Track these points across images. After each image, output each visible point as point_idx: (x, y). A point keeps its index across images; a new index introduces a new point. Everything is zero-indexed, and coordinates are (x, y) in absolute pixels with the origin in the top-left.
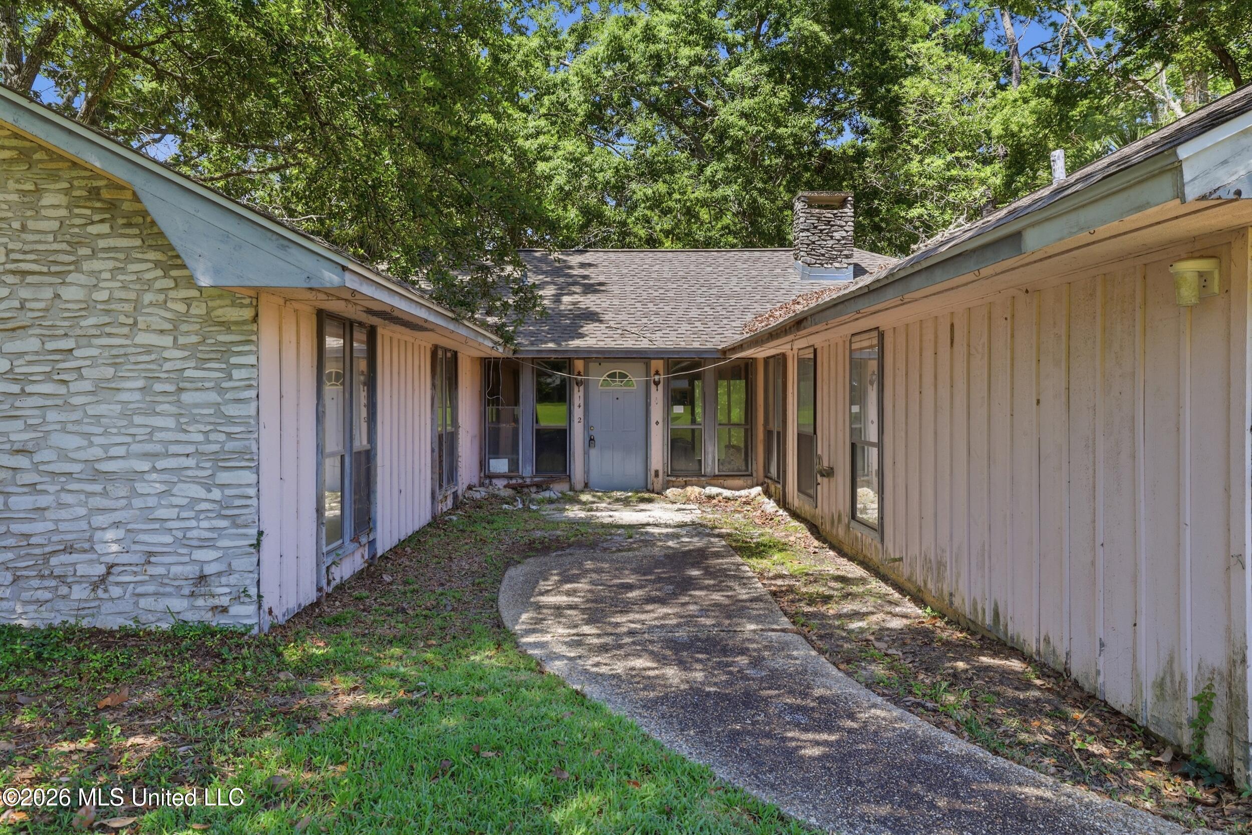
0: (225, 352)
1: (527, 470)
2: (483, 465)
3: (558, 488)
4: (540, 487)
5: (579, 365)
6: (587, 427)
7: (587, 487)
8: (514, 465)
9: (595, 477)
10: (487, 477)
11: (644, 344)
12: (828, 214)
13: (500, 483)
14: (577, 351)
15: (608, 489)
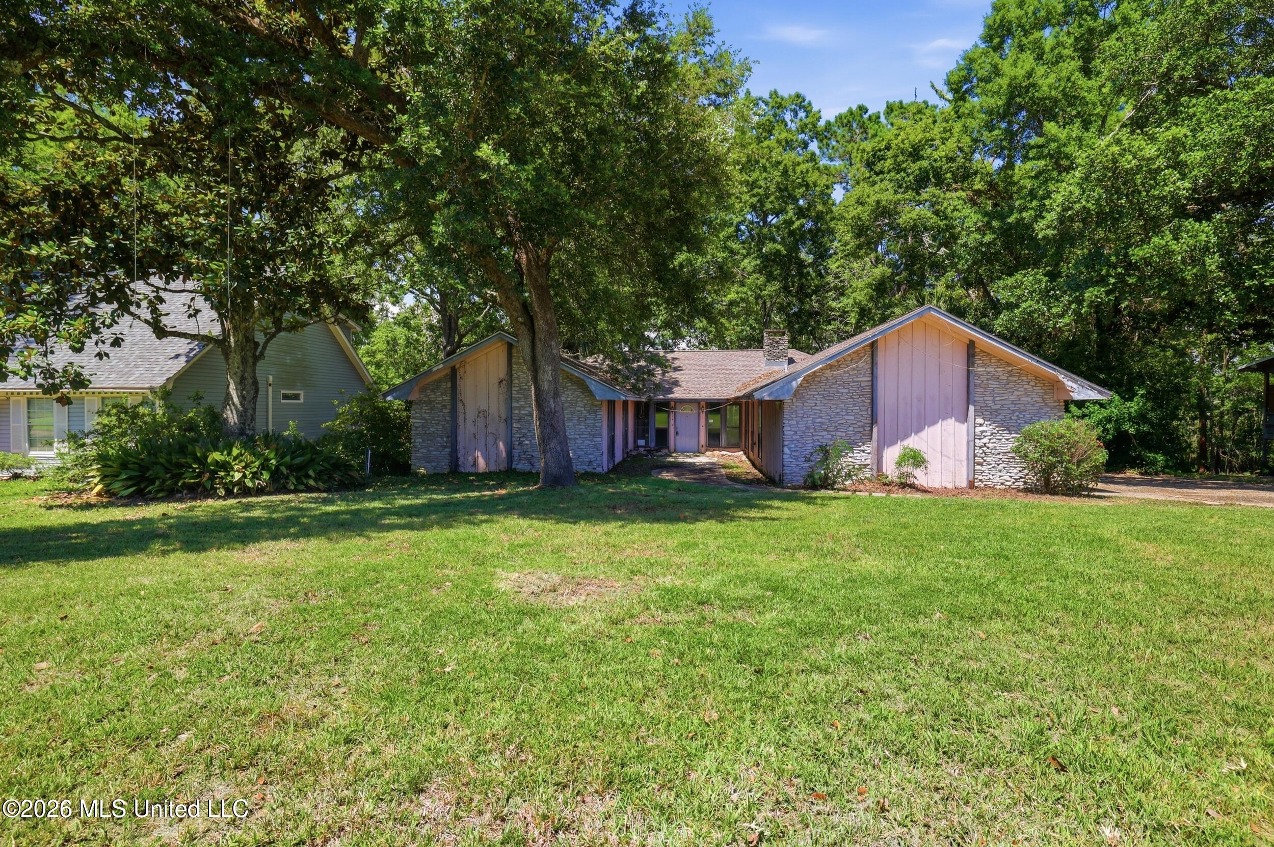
0: (595, 412)
1: (652, 444)
2: (635, 442)
3: (665, 451)
4: (657, 451)
5: (672, 404)
6: (675, 428)
7: (675, 451)
8: (647, 442)
9: (679, 446)
10: (637, 447)
11: (697, 397)
12: (777, 338)
13: (642, 449)
14: (672, 399)
15: (682, 452)
